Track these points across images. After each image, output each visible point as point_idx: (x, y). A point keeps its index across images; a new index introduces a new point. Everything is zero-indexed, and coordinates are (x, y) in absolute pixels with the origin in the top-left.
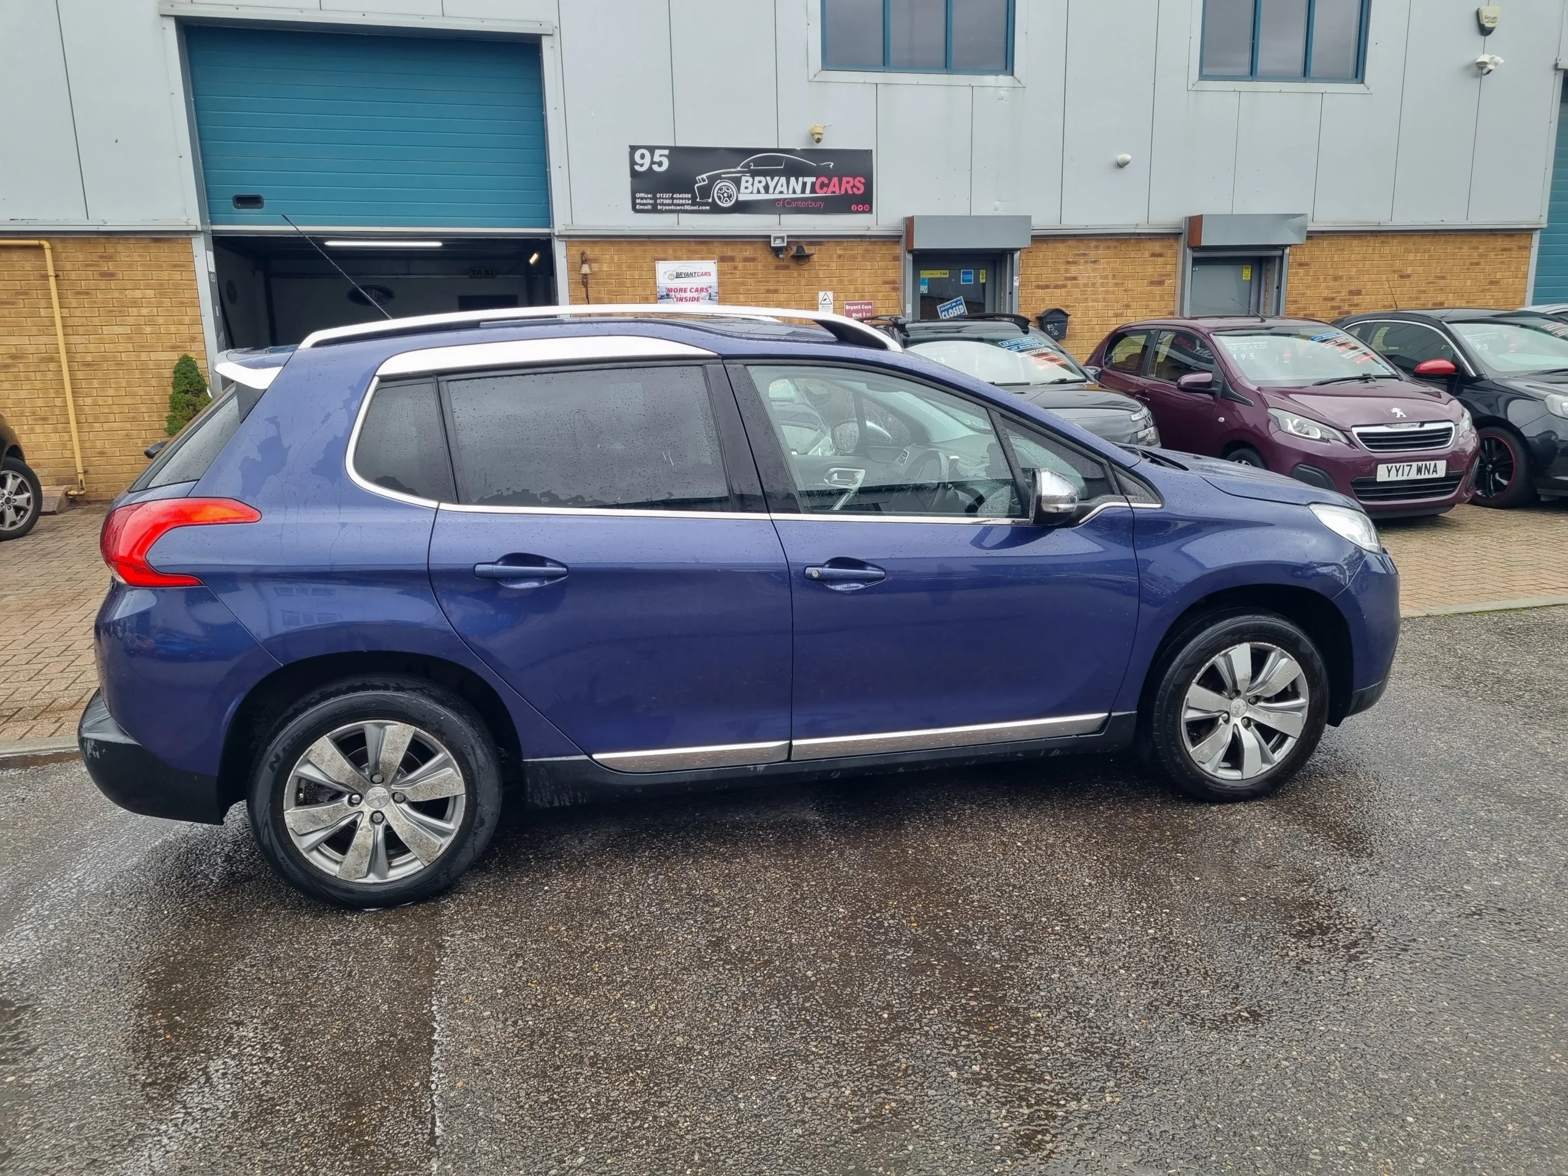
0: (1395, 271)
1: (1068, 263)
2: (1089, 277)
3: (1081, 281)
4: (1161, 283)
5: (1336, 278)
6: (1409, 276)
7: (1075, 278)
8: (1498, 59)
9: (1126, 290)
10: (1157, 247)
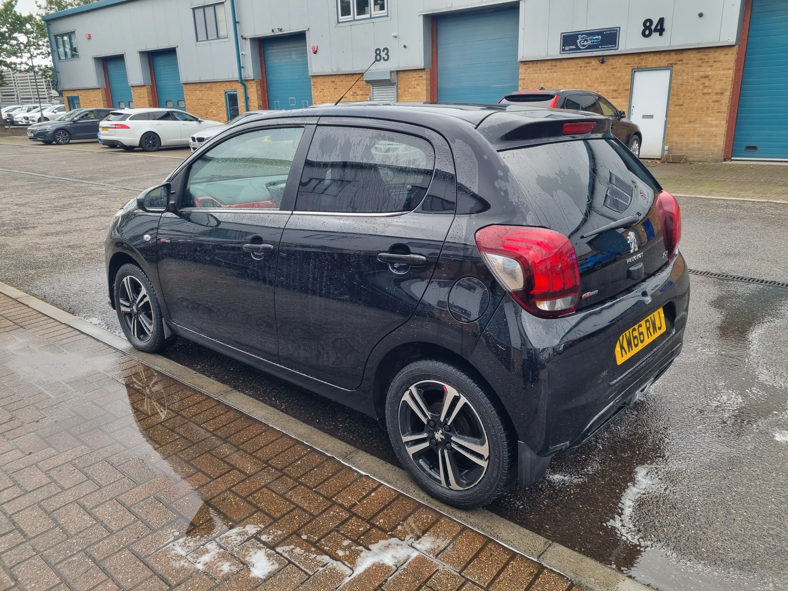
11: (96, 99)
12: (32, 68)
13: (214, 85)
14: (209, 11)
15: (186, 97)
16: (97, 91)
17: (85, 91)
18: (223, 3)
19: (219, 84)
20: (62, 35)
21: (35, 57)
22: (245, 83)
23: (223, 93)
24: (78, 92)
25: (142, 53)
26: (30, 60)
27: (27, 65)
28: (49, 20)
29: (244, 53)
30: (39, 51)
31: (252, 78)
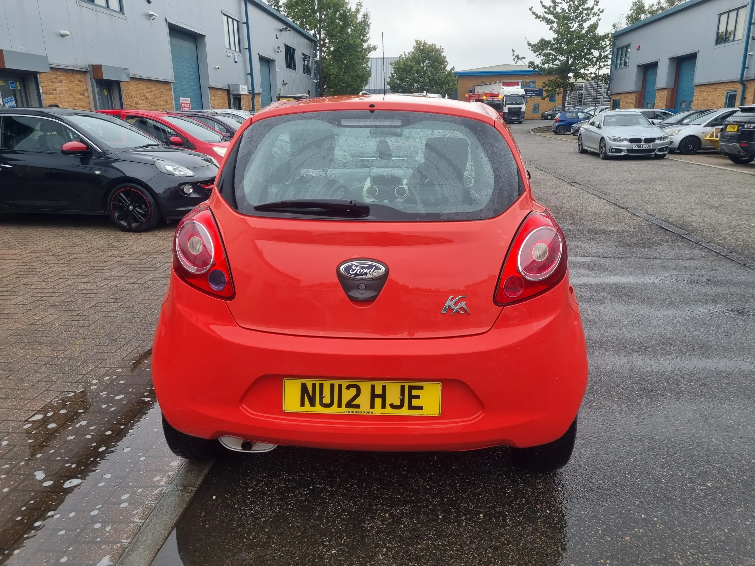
0: (144, 96)
1: (52, 82)
2: (60, 90)
3: (58, 91)
4: (83, 95)
5: (131, 97)
6: (147, 98)
7: (55, 90)
8: (155, 14)
9: (74, 97)
10: (79, 77)
11: (631, 101)
12: (597, 77)
13: (719, 86)
14: (733, 15)
15: (695, 98)
16: (633, 94)
17: (625, 95)
18: (745, 6)
19: (724, 85)
20: (622, 48)
21: (602, 68)
22: (746, 83)
23: (725, 93)
24: (621, 96)
25: (672, 59)
26: (598, 70)
27: (595, 73)
28: (617, 36)
29: (751, 53)
30: (605, 63)
31: (752, 78)
